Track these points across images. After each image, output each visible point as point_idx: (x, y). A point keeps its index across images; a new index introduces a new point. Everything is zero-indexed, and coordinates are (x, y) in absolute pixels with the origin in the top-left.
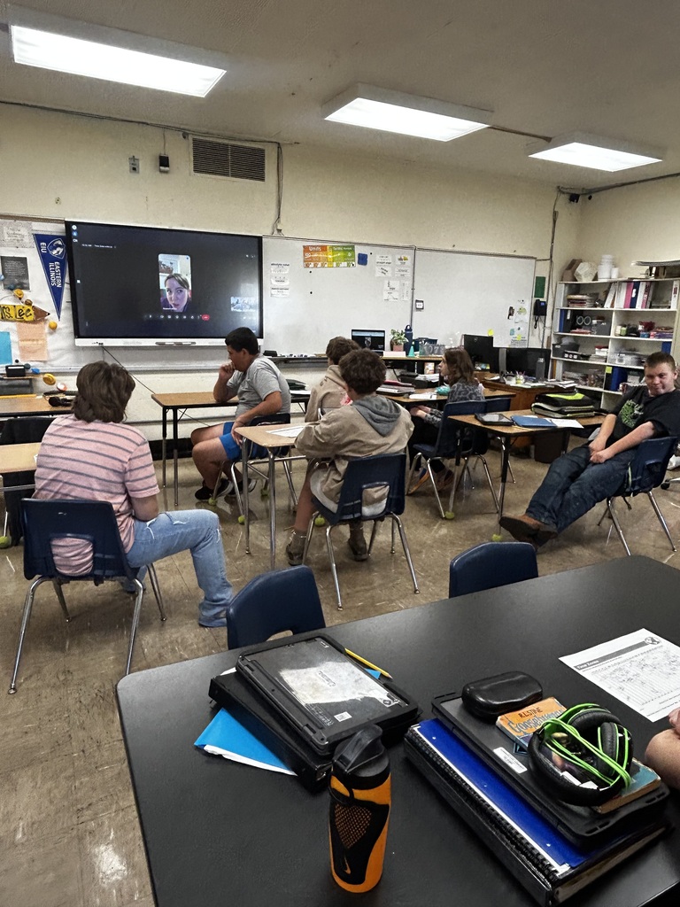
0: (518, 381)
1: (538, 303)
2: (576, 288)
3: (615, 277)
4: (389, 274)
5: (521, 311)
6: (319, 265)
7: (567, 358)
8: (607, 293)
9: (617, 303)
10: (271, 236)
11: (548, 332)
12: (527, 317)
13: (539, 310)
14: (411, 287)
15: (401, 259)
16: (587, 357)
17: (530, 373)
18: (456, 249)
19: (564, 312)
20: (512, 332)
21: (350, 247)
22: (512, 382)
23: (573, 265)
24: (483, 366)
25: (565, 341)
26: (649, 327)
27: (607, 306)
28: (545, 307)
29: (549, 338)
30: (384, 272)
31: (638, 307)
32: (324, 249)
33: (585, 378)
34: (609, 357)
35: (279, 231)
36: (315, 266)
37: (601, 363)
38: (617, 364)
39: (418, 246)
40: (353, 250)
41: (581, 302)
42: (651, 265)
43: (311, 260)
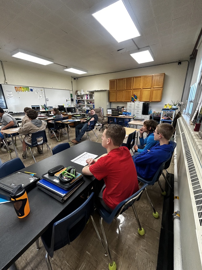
0: (70, 114)
1: (72, 99)
2: (78, 96)
3: (84, 94)
4: (39, 93)
5: (69, 100)
6: (20, 91)
7: (79, 109)
8: (83, 96)
9: (85, 98)
10: (4, 84)
11: (74, 104)
12: (70, 101)
13: (72, 100)
14: (44, 96)
15: (41, 90)
16: (82, 108)
17: (72, 112)
18: (53, 88)
19: (77, 100)
20: (68, 104)
21: (28, 87)
22: (69, 114)
23: (77, 91)
24: (63, 111)
25: (78, 106)
26: (91, 102)
27: (84, 99)
28: (73, 99)
29: (75, 105)
30: (38, 93)
31: (89, 99)
32: (21, 87)
33: (82, 112)
34: (85, 108)
35: (7, 83)
36: (19, 91)
37: (84, 109)
38: (87, 109)
39: (44, 87)
40: (29, 88)
41: (79, 98)
42: (89, 91)
43: (18, 90)
